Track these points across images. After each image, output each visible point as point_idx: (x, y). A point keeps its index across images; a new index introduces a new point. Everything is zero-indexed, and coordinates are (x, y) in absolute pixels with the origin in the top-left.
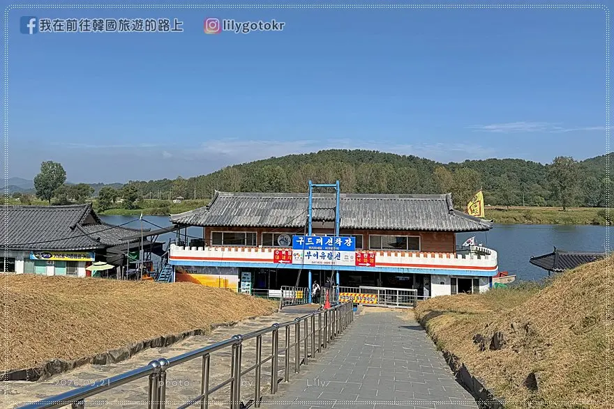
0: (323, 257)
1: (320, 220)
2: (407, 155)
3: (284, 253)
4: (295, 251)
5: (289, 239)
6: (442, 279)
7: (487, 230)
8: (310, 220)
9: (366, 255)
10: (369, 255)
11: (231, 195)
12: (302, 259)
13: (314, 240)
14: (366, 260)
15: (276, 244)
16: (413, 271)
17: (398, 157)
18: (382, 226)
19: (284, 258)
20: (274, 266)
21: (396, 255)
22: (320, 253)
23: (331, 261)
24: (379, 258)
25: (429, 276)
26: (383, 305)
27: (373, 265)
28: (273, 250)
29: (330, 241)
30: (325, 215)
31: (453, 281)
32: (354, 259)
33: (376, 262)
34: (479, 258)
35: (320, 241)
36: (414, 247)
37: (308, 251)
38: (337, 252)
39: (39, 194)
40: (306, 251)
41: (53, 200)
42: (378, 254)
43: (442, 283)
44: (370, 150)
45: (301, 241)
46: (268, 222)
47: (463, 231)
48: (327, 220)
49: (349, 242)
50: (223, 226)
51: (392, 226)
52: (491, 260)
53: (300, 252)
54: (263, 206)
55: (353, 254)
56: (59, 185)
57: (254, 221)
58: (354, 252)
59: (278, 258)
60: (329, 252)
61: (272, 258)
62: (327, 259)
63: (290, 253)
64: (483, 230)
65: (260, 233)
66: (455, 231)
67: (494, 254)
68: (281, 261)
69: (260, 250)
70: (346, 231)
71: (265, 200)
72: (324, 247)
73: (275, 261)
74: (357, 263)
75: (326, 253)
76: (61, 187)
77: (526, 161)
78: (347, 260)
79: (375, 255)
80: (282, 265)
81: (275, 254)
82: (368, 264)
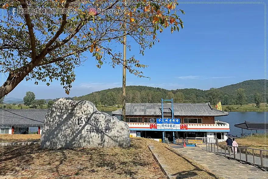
0: (168, 126)
1: (166, 113)
2: (157, 88)
3: (153, 125)
4: (158, 124)
5: (154, 120)
6: (211, 133)
7: (227, 115)
8: (163, 113)
9: (184, 126)
10: (185, 125)
11: (130, 104)
12: (160, 127)
13: (164, 120)
14: (184, 127)
15: (149, 121)
16: (201, 131)
17: (153, 88)
18: (190, 115)
19: (154, 127)
20: (150, 130)
21: (195, 125)
22: (167, 125)
23: (171, 128)
24: (189, 127)
25: (206, 132)
26: (204, 144)
27: (187, 129)
28: (149, 124)
29: (171, 120)
30: (167, 111)
31: (215, 134)
32: (180, 127)
33: (188, 128)
34: (221, 125)
35: (167, 120)
36: (200, 122)
37: (163, 124)
38: (174, 124)
39: (25, 104)
40: (162, 124)
41: (30, 106)
42: (188, 125)
43: (211, 135)
44: (144, 86)
45: (160, 121)
46: (147, 114)
47: (219, 116)
48: (168, 113)
49: (177, 121)
50: (131, 115)
51: (193, 115)
52: (227, 126)
53: (160, 124)
54: (143, 108)
55: (179, 125)
56: (33, 100)
57: (142, 114)
58: (180, 124)
59: (151, 127)
60: (170, 124)
61: (149, 127)
62: (170, 127)
63: (156, 125)
64: (226, 115)
65: (143, 118)
66: (215, 116)
67: (228, 124)
68: (153, 128)
69: (145, 124)
70: (176, 117)
71: (143, 106)
72: (168, 122)
73: (151, 128)
74: (181, 128)
75: (169, 125)
76: (34, 101)
77: (198, 89)
78: (177, 127)
79: (187, 125)
80: (153, 129)
81: (150, 126)
82: (185, 129)
